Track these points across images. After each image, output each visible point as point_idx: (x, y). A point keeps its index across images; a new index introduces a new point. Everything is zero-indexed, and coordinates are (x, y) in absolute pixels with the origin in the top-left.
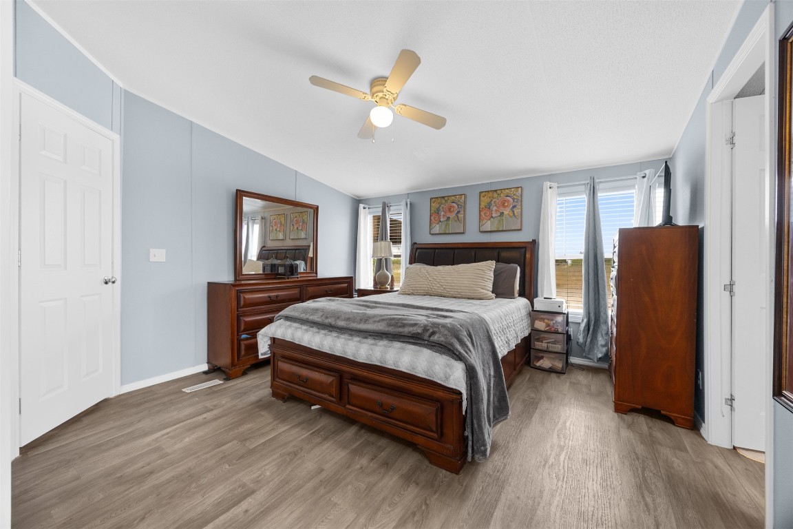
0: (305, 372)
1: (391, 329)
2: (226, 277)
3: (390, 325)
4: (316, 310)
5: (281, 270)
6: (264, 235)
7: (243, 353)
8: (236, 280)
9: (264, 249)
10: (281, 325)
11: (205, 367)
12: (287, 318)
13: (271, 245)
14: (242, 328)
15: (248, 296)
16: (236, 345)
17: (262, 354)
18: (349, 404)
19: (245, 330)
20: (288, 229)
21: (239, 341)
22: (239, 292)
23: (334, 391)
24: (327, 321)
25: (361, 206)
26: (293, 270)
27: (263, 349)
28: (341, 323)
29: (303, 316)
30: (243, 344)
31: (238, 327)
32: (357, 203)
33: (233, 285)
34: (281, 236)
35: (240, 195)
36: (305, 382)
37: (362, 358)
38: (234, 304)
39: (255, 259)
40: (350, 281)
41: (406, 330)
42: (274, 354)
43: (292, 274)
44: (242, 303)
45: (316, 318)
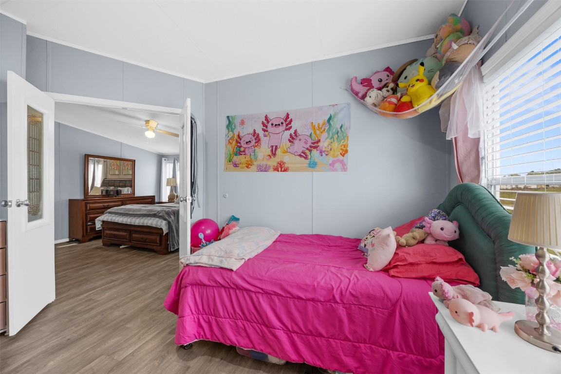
0: (116, 233)
1: (148, 213)
2: (79, 196)
3: (148, 212)
4: (122, 209)
5: (112, 193)
6: (105, 172)
7: (89, 231)
8: (85, 198)
9: (106, 180)
10: (106, 216)
11: (67, 240)
12: (110, 213)
13: (110, 177)
14: (88, 219)
15: (91, 205)
16: (85, 227)
17: (98, 228)
18: (133, 241)
19: (90, 221)
20: (122, 169)
21: (87, 226)
22: (86, 204)
23: (127, 238)
24: (125, 212)
25: (163, 159)
26: (118, 193)
27: (98, 225)
28: (131, 213)
29: (117, 211)
30: (89, 227)
31: (86, 219)
32: (161, 158)
33: (83, 200)
34: (117, 173)
35: (87, 157)
36: (116, 236)
37: (137, 224)
38: (84, 209)
39: (99, 186)
40: (153, 197)
41: (152, 213)
42: (103, 228)
43: (118, 195)
44: (88, 208)
45: (122, 212)
